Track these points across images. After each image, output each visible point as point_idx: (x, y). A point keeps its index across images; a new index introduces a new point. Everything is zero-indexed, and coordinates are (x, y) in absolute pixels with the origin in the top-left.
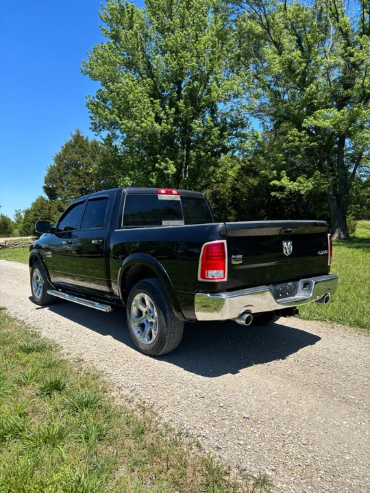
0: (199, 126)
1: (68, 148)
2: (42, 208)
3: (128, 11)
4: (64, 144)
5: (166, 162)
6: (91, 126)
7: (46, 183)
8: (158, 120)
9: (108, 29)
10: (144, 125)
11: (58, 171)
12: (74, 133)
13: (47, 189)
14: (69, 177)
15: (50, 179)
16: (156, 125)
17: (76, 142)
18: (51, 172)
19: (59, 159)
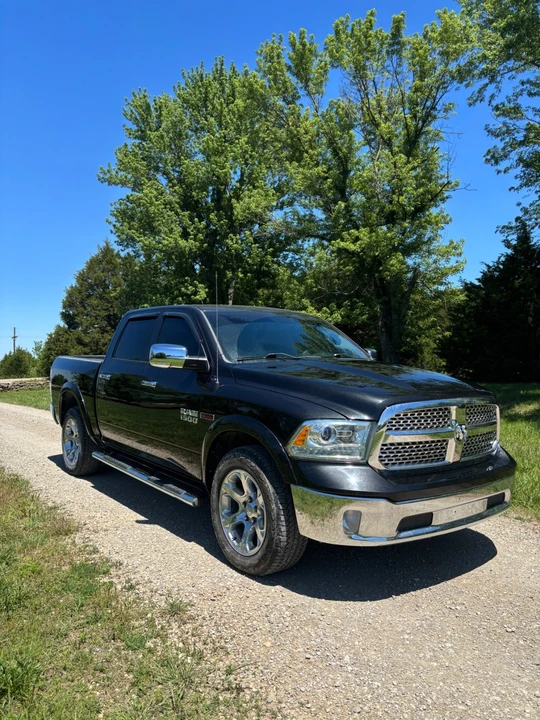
0: (236, 243)
1: (93, 264)
2: (58, 340)
3: (156, 109)
4: (88, 259)
5: (195, 286)
6: (117, 239)
7: (64, 308)
8: (185, 235)
9: (135, 128)
10: (165, 242)
11: (80, 293)
12: (103, 245)
13: (65, 316)
14: (94, 301)
15: (69, 304)
16: (182, 243)
17: (104, 257)
18: (70, 295)
19: (82, 278)
